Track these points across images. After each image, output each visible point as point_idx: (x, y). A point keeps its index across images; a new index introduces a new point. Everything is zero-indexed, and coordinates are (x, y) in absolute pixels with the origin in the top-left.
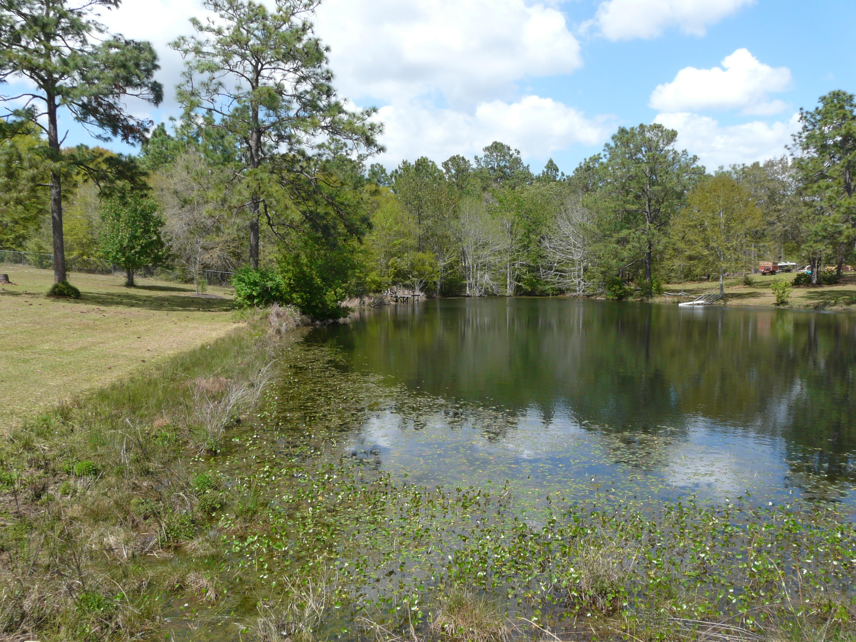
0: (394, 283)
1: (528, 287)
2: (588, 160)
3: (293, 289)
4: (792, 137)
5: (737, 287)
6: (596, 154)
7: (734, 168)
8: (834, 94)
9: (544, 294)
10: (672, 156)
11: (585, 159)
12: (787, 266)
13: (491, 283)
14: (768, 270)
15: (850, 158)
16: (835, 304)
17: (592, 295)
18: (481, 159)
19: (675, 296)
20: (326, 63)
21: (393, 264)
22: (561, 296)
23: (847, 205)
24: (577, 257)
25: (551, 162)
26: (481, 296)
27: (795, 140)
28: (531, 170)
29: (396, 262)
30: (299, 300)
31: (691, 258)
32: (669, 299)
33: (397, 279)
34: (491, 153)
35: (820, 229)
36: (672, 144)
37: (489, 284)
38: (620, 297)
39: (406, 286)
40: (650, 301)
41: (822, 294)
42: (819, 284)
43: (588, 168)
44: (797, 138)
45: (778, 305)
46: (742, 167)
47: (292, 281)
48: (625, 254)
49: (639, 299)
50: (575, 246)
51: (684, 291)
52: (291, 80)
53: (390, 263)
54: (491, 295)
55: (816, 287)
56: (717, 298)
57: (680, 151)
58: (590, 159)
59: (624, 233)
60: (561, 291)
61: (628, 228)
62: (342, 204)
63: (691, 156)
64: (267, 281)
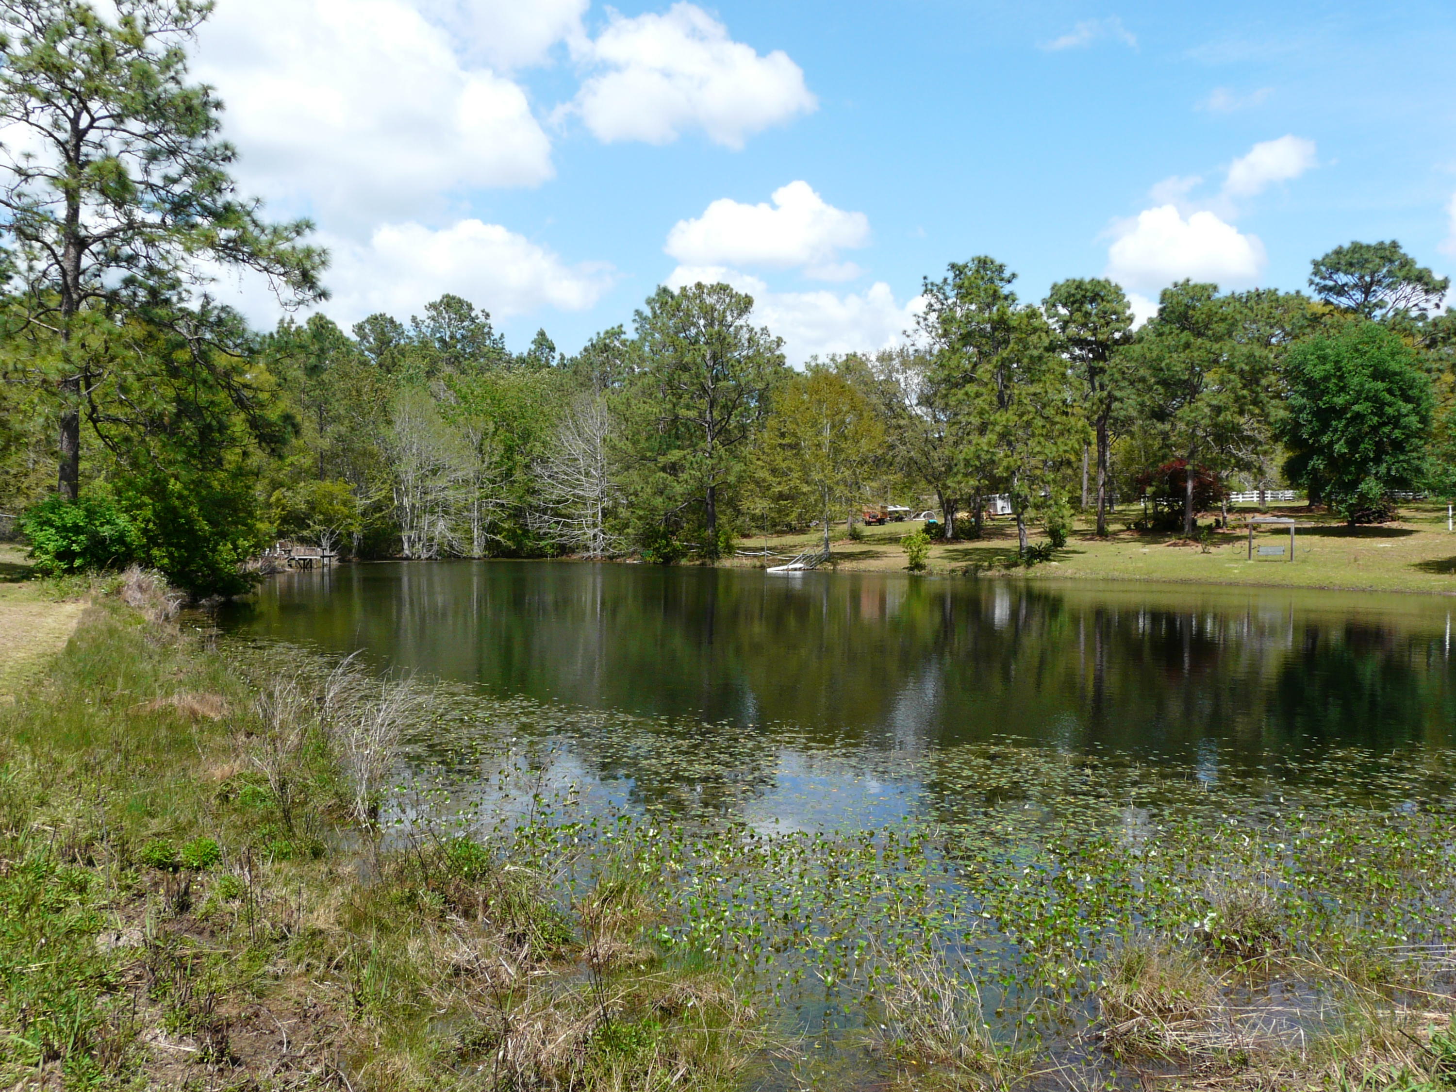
0: (281, 535)
1: (509, 543)
2: (602, 335)
3: (153, 541)
4: (915, 319)
5: (841, 542)
6: (616, 327)
7: (833, 360)
8: (979, 262)
9: (540, 554)
10: (747, 336)
11: (598, 333)
12: (897, 512)
13: (450, 535)
14: (874, 517)
15: (1004, 355)
16: (990, 568)
17: (619, 556)
18: (423, 322)
19: (755, 556)
20: (217, 129)
21: (278, 500)
22: (564, 557)
23: (1004, 423)
24: (592, 493)
25: (542, 334)
26: (430, 558)
27: (918, 323)
28: (508, 348)
29: (285, 497)
30: (166, 561)
31: (781, 496)
32: (747, 562)
33: (285, 528)
34: (440, 313)
35: (971, 456)
36: (745, 317)
37: (445, 537)
38: (667, 559)
39: (303, 540)
40: (717, 564)
41: (966, 553)
42: (956, 539)
43: (606, 348)
44: (921, 320)
45: (911, 569)
46: (844, 358)
47: (151, 525)
48: (678, 489)
49: (698, 563)
50: (587, 474)
51: (769, 549)
52: (141, 154)
53: (273, 499)
54: (450, 556)
55: (952, 543)
56: (821, 560)
57: (757, 329)
58: (607, 332)
59: (675, 455)
60: (563, 549)
61: (679, 448)
62: (245, 386)
63: (773, 337)
64: (102, 525)
